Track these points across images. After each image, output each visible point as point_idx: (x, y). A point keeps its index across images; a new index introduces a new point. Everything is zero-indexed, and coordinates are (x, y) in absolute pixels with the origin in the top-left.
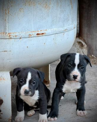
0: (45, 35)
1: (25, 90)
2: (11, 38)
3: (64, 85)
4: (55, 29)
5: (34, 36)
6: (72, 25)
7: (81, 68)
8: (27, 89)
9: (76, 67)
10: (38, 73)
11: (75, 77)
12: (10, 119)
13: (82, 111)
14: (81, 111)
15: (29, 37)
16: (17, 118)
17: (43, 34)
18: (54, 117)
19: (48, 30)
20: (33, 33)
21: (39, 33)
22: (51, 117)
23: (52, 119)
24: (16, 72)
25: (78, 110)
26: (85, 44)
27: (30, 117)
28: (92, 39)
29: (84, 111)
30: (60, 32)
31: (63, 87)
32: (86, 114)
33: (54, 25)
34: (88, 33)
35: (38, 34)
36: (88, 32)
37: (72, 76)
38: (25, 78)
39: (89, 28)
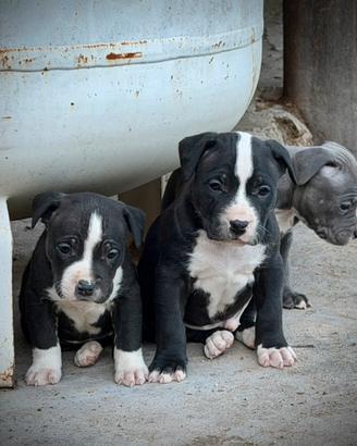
0: (140, 60)
1: (80, 283)
2: (10, 69)
3: (191, 251)
4: (177, 39)
5: (99, 63)
6: (245, 29)
7: (259, 193)
8: (85, 279)
9: (242, 190)
10: (126, 217)
11: (238, 229)
12: (9, 375)
13: (278, 348)
14: (273, 349)
15: (79, 67)
16: (37, 373)
17: (130, 55)
18: (175, 370)
19: (149, 41)
20: (94, 52)
21: (116, 53)
22: (163, 369)
23: (167, 377)
24: (42, 210)
25: (260, 347)
26: (305, 128)
27: (84, 370)
28: (331, 110)
29: (284, 348)
30: (197, 53)
31: (192, 260)
32: (290, 358)
33: (171, 25)
34: (317, 88)
35: (111, 57)
36: (318, 84)
37: (226, 223)
38: (79, 236)
39: (319, 68)
